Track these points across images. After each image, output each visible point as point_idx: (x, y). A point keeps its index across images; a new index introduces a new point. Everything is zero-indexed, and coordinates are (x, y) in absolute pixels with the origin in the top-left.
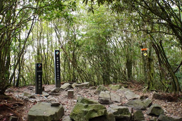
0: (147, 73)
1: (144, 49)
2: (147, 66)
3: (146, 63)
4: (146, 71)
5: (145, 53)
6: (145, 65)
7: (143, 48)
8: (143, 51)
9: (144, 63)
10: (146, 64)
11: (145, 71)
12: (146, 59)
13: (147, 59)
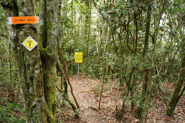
0: (38, 111)
1: (22, 19)
2: (38, 87)
3: (32, 78)
4: (35, 106)
5: (30, 38)
6: (28, 86)
7: (17, 15)
8: (18, 27)
9: (26, 77)
10: (35, 82)
11: (29, 104)
12: (31, 62)
13: (35, 63)
